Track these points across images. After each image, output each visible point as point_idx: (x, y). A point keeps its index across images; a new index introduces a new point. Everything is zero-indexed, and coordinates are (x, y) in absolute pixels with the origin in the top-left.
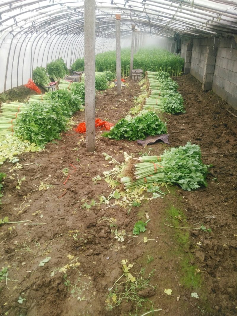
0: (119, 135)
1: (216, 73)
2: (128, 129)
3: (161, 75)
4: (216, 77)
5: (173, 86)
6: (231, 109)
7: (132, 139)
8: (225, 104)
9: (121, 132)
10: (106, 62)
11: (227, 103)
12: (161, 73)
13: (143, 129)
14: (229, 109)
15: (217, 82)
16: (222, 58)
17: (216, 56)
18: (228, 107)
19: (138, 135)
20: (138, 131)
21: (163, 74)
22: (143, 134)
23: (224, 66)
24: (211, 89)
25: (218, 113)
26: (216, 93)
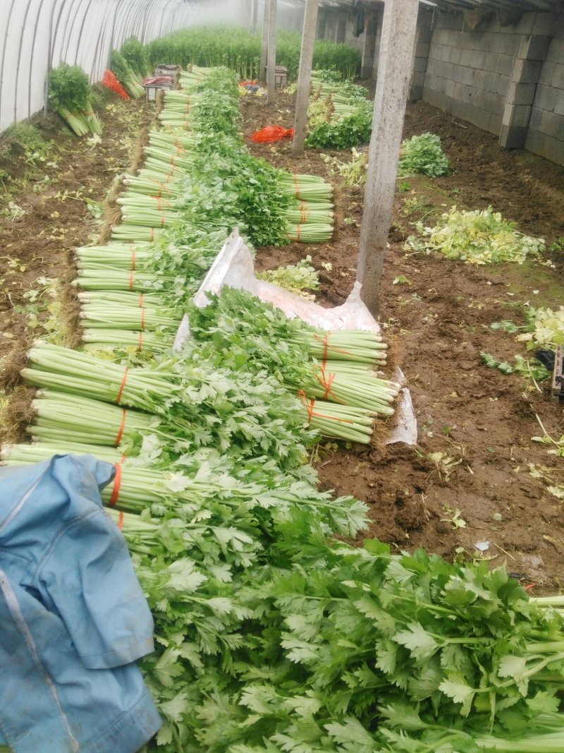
0: (324, 142)
1: (430, 70)
2: (337, 134)
3: (326, 76)
4: (429, 76)
5: (360, 92)
6: (458, 120)
7: (341, 147)
8: (447, 115)
9: (327, 138)
10: (213, 47)
11: (451, 115)
12: (326, 73)
13: (357, 132)
14: (455, 121)
15: (433, 85)
16: (441, 46)
17: (430, 43)
18: (453, 118)
19: (350, 142)
20: (350, 136)
21: (330, 75)
22: (357, 139)
23: (446, 58)
24: (421, 98)
25: (440, 126)
26: (430, 104)
